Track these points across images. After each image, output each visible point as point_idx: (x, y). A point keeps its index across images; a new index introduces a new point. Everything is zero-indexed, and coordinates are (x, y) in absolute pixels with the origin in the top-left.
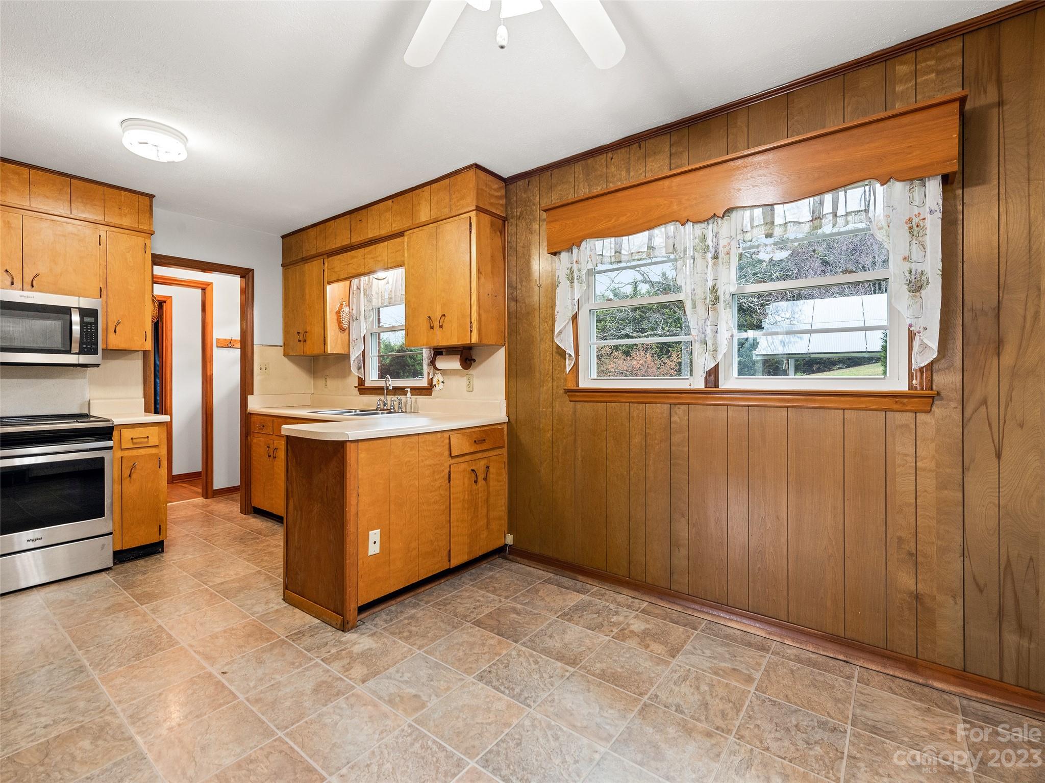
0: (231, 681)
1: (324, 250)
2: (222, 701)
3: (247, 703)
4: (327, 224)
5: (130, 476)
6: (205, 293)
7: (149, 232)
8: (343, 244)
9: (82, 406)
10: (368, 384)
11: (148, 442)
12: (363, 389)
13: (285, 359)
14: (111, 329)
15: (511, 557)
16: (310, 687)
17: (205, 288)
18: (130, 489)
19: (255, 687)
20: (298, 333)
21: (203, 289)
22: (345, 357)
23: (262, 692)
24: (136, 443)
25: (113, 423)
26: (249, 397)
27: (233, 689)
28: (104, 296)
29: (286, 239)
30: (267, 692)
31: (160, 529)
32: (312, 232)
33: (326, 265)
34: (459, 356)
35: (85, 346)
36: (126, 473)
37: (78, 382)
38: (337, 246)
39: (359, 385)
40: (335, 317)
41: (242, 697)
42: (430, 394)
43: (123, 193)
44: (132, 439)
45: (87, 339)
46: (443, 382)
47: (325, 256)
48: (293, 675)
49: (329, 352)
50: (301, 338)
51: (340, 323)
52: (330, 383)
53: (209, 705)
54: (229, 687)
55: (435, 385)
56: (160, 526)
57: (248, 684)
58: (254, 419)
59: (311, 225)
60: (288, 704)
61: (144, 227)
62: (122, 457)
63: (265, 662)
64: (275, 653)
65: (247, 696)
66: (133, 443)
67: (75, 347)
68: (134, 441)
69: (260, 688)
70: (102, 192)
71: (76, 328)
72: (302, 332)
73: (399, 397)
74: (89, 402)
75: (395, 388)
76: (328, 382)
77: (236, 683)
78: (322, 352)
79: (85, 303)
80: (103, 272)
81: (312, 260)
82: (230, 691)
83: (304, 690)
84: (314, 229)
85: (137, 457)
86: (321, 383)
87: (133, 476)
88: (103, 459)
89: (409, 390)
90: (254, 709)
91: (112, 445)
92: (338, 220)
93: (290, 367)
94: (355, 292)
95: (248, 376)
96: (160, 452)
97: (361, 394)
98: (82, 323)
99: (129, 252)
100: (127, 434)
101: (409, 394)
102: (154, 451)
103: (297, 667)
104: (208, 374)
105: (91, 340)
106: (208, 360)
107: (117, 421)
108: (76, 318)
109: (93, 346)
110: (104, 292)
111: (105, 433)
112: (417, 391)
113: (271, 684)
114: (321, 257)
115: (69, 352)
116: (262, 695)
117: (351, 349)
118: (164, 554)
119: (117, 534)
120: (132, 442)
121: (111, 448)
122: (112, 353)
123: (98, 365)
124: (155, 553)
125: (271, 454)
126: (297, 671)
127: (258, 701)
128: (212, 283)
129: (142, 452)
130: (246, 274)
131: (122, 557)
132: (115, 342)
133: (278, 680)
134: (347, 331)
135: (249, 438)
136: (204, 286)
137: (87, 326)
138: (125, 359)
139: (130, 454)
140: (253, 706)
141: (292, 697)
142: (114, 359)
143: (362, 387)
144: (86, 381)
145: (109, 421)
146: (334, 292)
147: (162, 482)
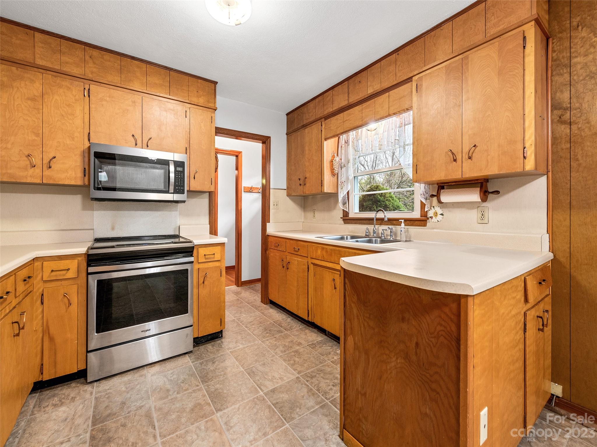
1: (322, 115)
4: (325, 95)
5: (203, 282)
6: (238, 158)
7: (214, 108)
8: (340, 106)
9: (175, 229)
10: (351, 215)
11: (214, 258)
12: (347, 219)
13: (288, 198)
14: (192, 176)
15: (557, 409)
17: (237, 155)
18: (204, 292)
20: (299, 179)
21: (237, 156)
22: (334, 195)
24: (207, 259)
25: (194, 244)
26: (267, 224)
28: (188, 153)
29: (290, 116)
31: (221, 321)
32: (311, 105)
33: (323, 126)
34: (479, 189)
35: (177, 188)
36: (201, 281)
37: (174, 213)
38: (334, 109)
39: (344, 216)
40: (329, 165)
42: (425, 225)
43: (200, 81)
44: (205, 255)
45: (178, 183)
46: (442, 214)
47: (323, 119)
49: (325, 191)
50: (301, 183)
51: (332, 170)
52: (318, 215)
55: (432, 217)
56: (221, 319)
58: (270, 239)
59: (311, 99)
61: (211, 105)
62: (198, 269)
66: (206, 259)
67: (172, 189)
68: (206, 257)
70: (187, 81)
71: (172, 175)
72: (302, 178)
73: (390, 227)
74: (179, 227)
75: (389, 220)
76: (316, 214)
78: (319, 191)
79: (178, 157)
80: (188, 137)
81: (311, 125)
84: (314, 102)
85: (208, 268)
86: (310, 215)
87: (205, 283)
88: (187, 270)
89: (403, 221)
91: (193, 260)
92: (336, 89)
93: (290, 204)
94: (343, 146)
95: (267, 209)
96: (221, 265)
97: (345, 223)
98: (176, 171)
99: (202, 122)
100: (202, 251)
101: (403, 224)
102: (217, 264)
104: (239, 209)
105: (181, 183)
106: (239, 200)
107: (196, 242)
108: (172, 168)
109: (182, 188)
110: (188, 151)
111: (188, 251)
112: (410, 222)
114: (319, 121)
115: (167, 192)
117: (339, 189)
118: (223, 340)
119: (195, 326)
120: (205, 257)
121: (192, 262)
122: (193, 193)
123: (184, 202)
124: (217, 338)
125: (284, 265)
128: (242, 152)
129: (211, 265)
130: (265, 140)
131: (198, 341)
132: (195, 185)
134: (336, 176)
135: (267, 252)
136: (237, 154)
137: (178, 174)
138: (199, 198)
139: (204, 266)
142: (193, 198)
143: (347, 218)
144: (178, 213)
145: (191, 242)
146: (329, 146)
147: (222, 287)
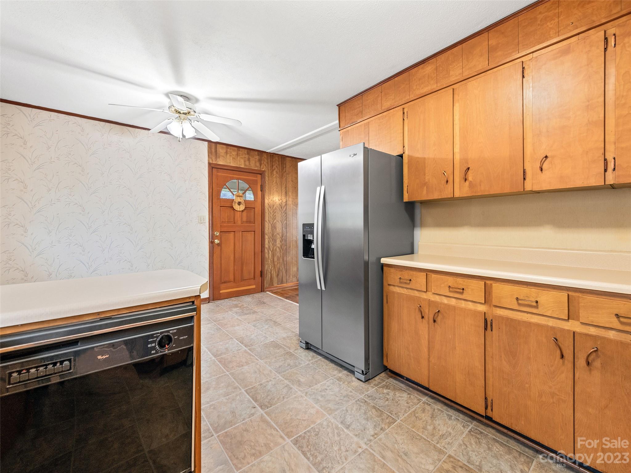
0: (249, 401)
2: (252, 390)
3: (240, 387)
16: (210, 391)
19: (237, 395)
23: (233, 392)
27: (248, 396)
30: (231, 392)
41: (243, 391)
48: (216, 400)
53: (258, 389)
54: (250, 398)
57: (240, 398)
60: (222, 385)
63: (231, 412)
64: (224, 419)
65: (241, 391)
69: (234, 394)
77: (246, 399)
82: (249, 395)
83: (213, 390)
90: (237, 384)
103: (213, 405)
113: (229, 396)
116: (233, 391)
126: (213, 403)
127: (235, 388)
133: (225, 398)
140: (238, 386)
141: (220, 387)
